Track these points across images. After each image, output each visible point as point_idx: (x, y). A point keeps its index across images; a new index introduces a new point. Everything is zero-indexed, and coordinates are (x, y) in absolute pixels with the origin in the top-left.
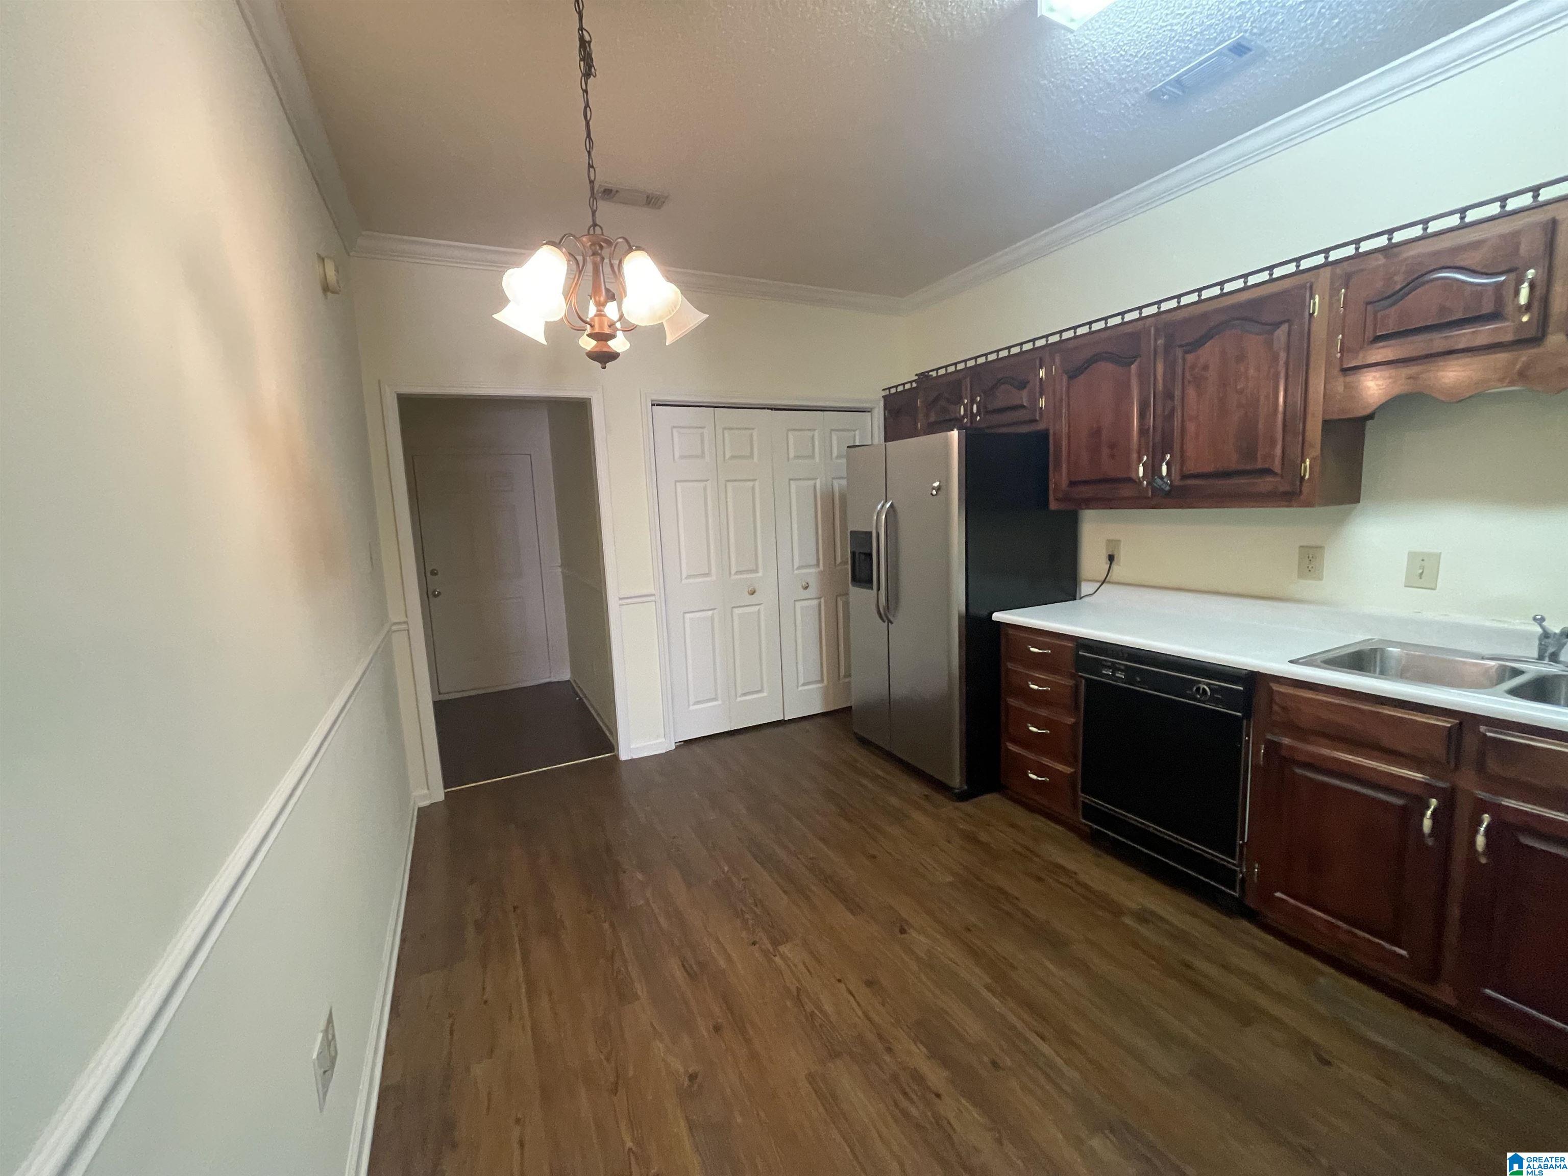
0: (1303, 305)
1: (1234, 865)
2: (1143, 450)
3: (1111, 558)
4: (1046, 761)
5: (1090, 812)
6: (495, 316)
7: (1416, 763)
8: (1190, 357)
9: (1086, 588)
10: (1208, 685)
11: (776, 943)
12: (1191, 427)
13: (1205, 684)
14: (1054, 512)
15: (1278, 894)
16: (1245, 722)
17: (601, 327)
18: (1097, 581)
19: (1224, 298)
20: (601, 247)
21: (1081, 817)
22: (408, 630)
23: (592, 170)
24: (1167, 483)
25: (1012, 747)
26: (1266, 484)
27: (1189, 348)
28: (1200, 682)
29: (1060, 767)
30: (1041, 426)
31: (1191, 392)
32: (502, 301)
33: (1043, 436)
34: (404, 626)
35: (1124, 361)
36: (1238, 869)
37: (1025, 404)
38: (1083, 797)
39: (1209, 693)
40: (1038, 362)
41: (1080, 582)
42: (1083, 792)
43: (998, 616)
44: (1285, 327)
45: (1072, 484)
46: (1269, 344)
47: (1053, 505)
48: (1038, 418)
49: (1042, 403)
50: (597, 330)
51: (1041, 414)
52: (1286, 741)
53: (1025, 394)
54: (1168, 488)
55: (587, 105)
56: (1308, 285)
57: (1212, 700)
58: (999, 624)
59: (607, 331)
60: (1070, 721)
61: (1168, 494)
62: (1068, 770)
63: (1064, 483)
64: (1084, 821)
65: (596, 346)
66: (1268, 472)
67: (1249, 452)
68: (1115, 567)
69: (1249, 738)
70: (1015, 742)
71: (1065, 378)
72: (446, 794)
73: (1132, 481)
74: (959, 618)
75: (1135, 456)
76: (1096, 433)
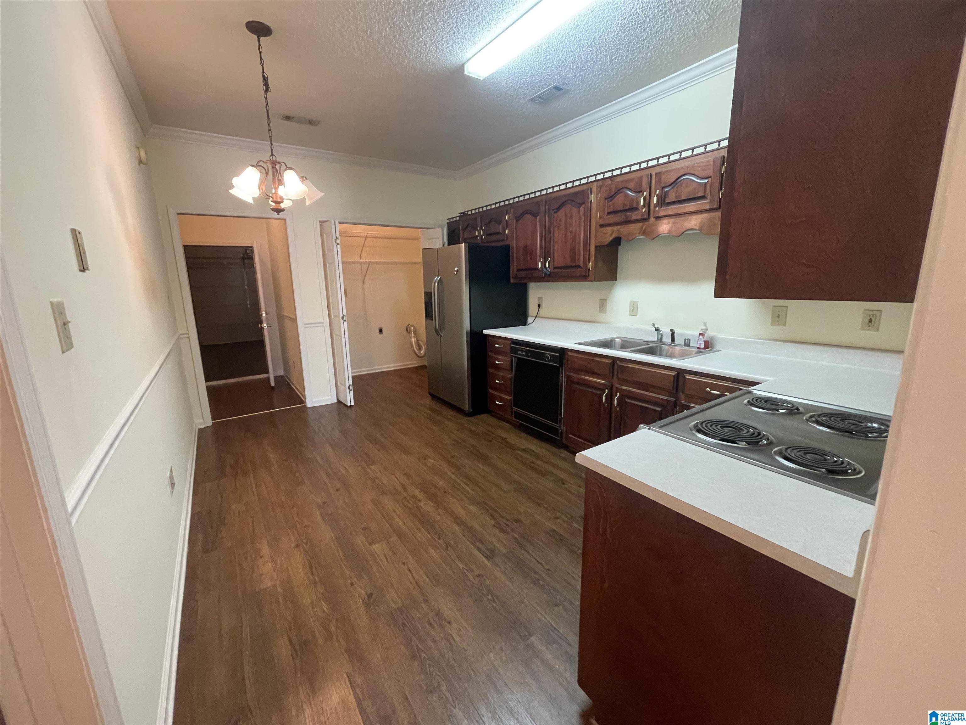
0: (588, 198)
1: (557, 426)
2: (541, 256)
3: (539, 306)
4: (503, 396)
5: (518, 415)
6: (230, 191)
7: (603, 377)
8: (556, 215)
9: (530, 320)
10: (549, 354)
11: (368, 466)
12: (556, 246)
13: (548, 354)
14: (513, 283)
15: (570, 436)
16: (560, 369)
17: (276, 198)
18: (534, 317)
19: (567, 190)
20: (276, 165)
21: (513, 418)
22: (189, 338)
23: (270, 132)
24: (548, 271)
25: (490, 391)
26: (578, 272)
27: (556, 211)
28: (547, 354)
29: (507, 397)
30: (507, 243)
31: (556, 229)
32: (232, 187)
33: (507, 249)
34: (187, 336)
35: (535, 215)
36: (559, 428)
37: (501, 231)
38: (515, 409)
39: (549, 358)
40: (505, 212)
41: (528, 316)
42: (514, 406)
43: (485, 332)
44: (583, 205)
45: (518, 270)
46: (579, 212)
47: (512, 281)
48: (505, 239)
49: (507, 232)
50: (275, 200)
51: (507, 237)
52: (572, 374)
53: (501, 226)
54: (549, 273)
55: (267, 105)
56: (590, 189)
57: (551, 361)
58: (486, 335)
59: (279, 200)
60: (510, 376)
61: (549, 275)
62: (509, 398)
63: (515, 270)
64: (515, 419)
65: (275, 206)
66: (579, 266)
67: (573, 259)
68: (541, 310)
69: (563, 375)
70: (492, 389)
71: (515, 220)
72: (213, 423)
73: (537, 269)
74: (467, 333)
75: (538, 258)
76: (526, 247)
